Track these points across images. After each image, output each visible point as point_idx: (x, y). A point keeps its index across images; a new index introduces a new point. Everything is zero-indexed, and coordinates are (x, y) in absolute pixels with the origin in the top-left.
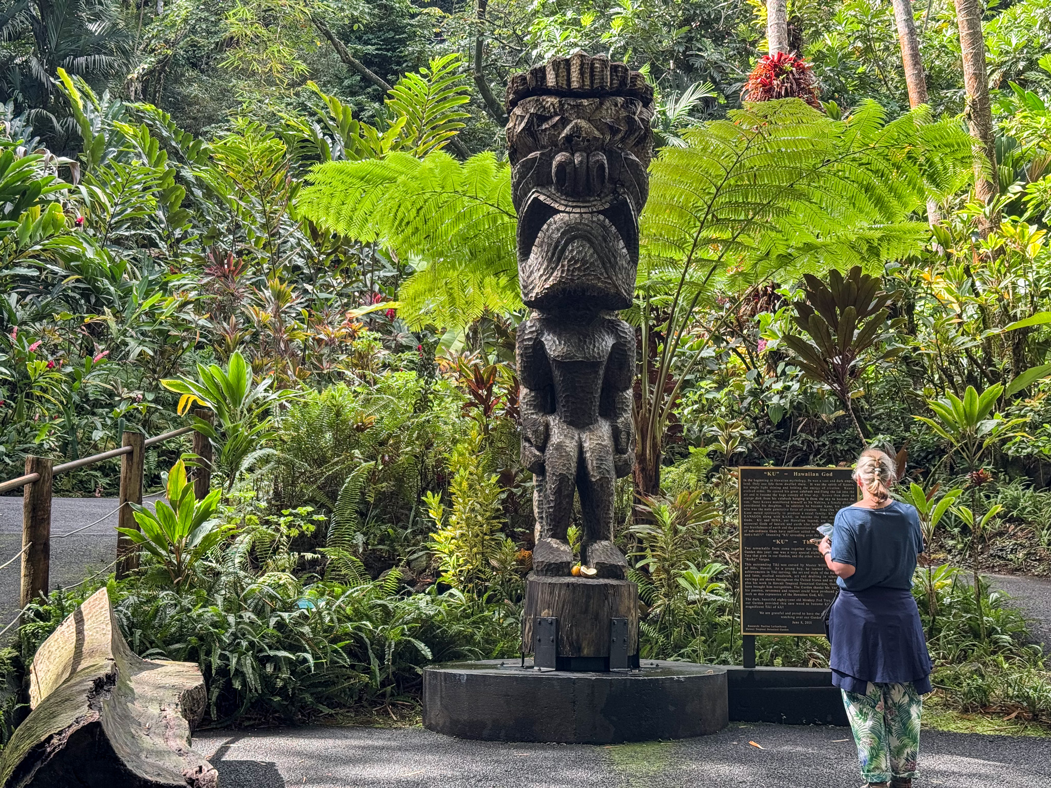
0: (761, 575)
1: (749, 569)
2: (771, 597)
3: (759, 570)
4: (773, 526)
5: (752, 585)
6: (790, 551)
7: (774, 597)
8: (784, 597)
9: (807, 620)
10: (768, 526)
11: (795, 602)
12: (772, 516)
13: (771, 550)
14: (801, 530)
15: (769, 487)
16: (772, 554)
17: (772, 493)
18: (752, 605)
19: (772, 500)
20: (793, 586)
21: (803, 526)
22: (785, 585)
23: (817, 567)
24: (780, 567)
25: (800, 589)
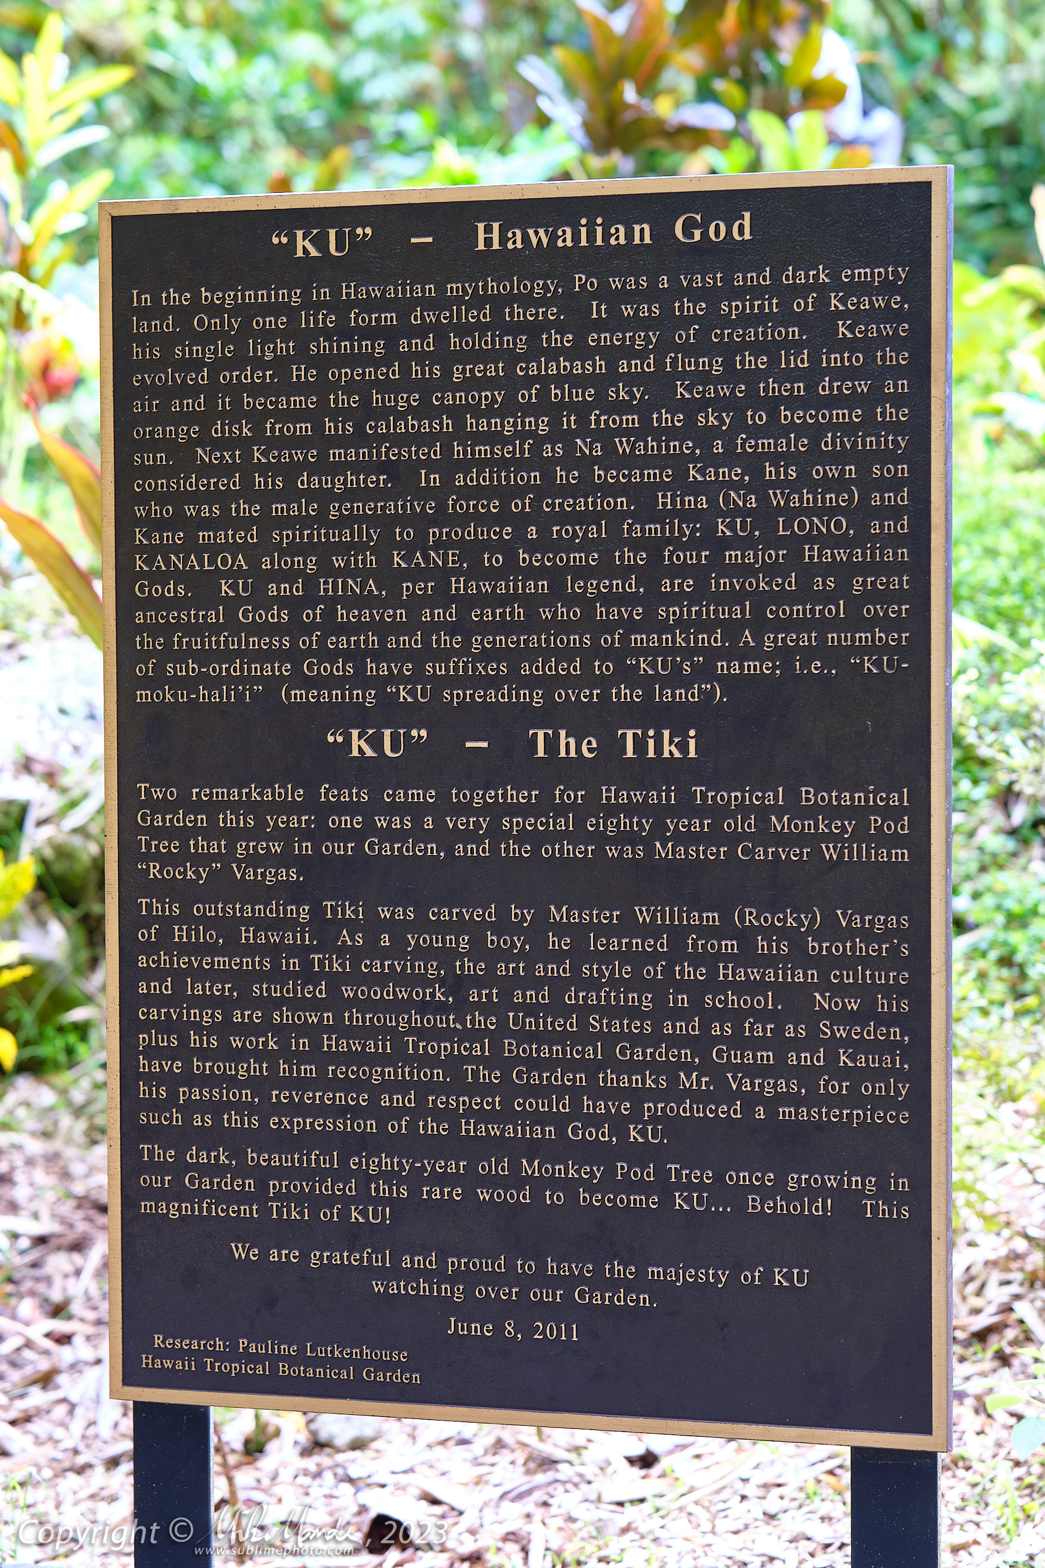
0: (242, 979)
1: (165, 942)
2: (305, 1141)
3: (233, 947)
4: (331, 626)
5: (184, 1052)
6: (443, 807)
7: (324, 1141)
8: (394, 1145)
9: (551, 1312)
10: (296, 628)
11: (471, 1180)
12: (325, 551)
13: (311, 804)
14: (514, 657)
15: (303, 337)
16: (318, 834)
17: (323, 388)
18: (179, 1193)
19: (324, 442)
20: (453, 1064)
21: (532, 624)
22: (399, 1056)
23: (628, 926)
24: (373, 927)
25: (508, 1090)
